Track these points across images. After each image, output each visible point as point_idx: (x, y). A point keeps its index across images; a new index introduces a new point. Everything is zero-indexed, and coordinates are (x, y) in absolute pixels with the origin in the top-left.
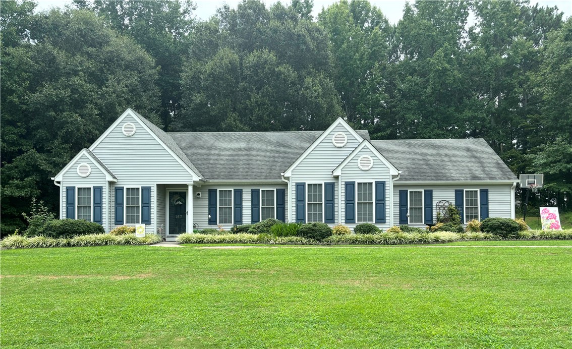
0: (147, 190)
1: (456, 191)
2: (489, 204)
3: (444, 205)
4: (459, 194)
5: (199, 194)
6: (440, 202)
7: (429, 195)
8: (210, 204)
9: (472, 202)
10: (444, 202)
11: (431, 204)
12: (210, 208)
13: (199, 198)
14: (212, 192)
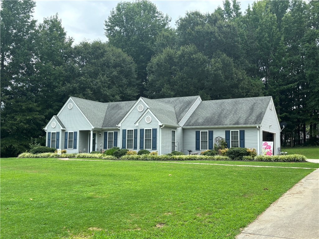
0: (76, 133)
1: (226, 132)
2: (245, 139)
3: (219, 140)
4: (227, 133)
5: (100, 135)
6: (217, 138)
7: (211, 134)
9: (235, 138)
10: (219, 138)
11: (212, 139)
12: (104, 141)
13: (100, 136)
14: (106, 133)
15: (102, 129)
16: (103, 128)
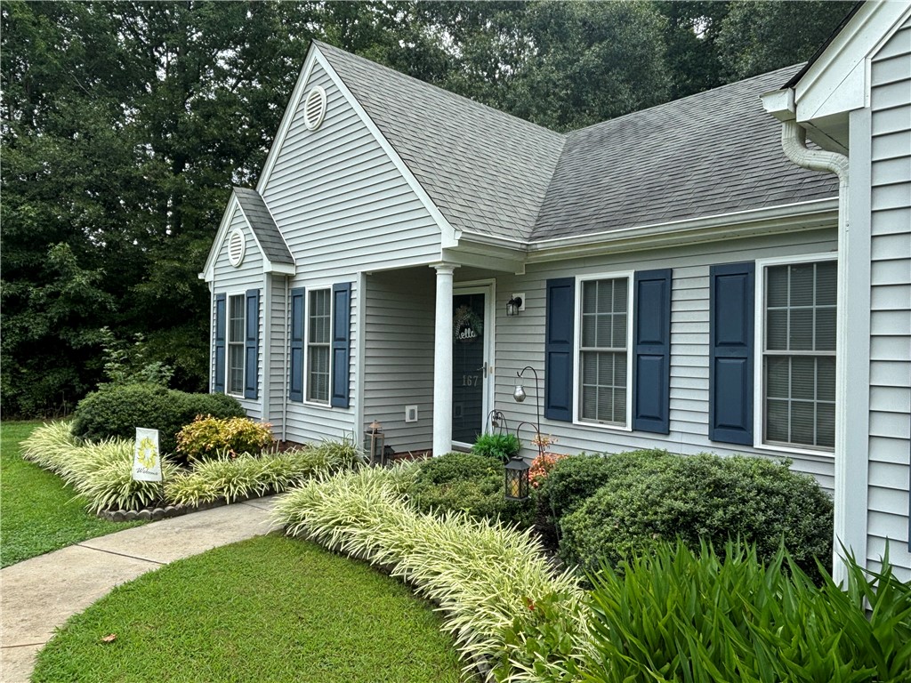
0: (344, 291)
5: (518, 302)
8: (550, 340)
12: (549, 355)
13: (516, 315)
14: (559, 292)
15: (526, 251)
16: (540, 244)
